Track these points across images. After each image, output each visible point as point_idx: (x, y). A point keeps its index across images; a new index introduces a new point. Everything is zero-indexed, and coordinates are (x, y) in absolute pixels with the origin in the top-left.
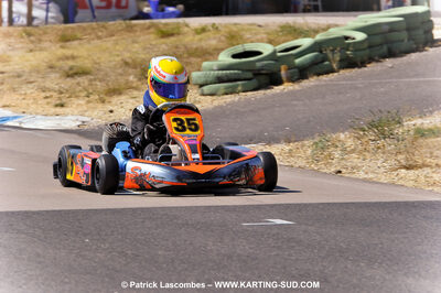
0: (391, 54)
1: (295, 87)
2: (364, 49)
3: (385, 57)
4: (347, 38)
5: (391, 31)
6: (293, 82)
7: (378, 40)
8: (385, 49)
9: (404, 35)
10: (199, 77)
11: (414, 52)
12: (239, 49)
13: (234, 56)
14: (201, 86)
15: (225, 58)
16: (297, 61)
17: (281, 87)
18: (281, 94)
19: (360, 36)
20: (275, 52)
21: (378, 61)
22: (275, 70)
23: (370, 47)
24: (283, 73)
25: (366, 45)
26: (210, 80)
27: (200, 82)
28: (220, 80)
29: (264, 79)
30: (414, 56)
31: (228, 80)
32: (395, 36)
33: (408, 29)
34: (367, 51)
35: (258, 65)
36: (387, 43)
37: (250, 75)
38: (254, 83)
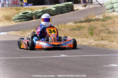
0: (62, 13)
1: (36, 20)
2: (55, 12)
3: (60, 14)
4: (51, 9)
5: (62, 8)
6: (36, 19)
7: (58, 10)
8: (60, 12)
9: (66, 9)
10: (14, 18)
11: (67, 12)
12: (24, 12)
13: (23, 14)
14: (15, 20)
15: (21, 14)
16: (38, 15)
17: (33, 20)
18: (32, 22)
19: (54, 9)
20: (32, 13)
21: (58, 15)
22: (32, 16)
23: (56, 11)
24: (34, 17)
25: (55, 11)
26: (16, 19)
27: (14, 19)
28: (18, 19)
29: (29, 19)
30: (67, 13)
31: (20, 19)
32: (63, 9)
33: (67, 7)
34: (56, 12)
35: (28, 15)
36: (61, 10)
37: (25, 18)
38: (27, 19)
